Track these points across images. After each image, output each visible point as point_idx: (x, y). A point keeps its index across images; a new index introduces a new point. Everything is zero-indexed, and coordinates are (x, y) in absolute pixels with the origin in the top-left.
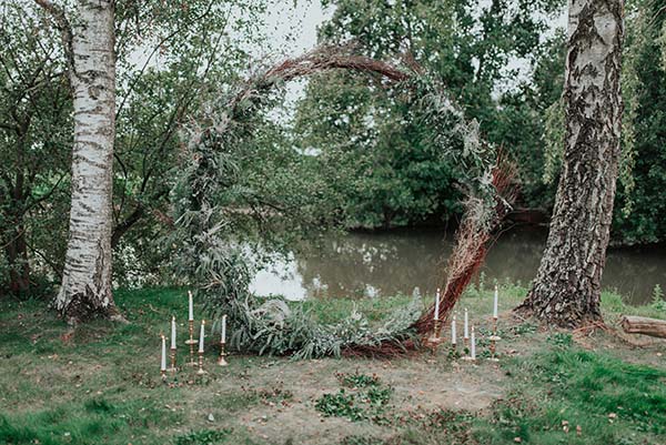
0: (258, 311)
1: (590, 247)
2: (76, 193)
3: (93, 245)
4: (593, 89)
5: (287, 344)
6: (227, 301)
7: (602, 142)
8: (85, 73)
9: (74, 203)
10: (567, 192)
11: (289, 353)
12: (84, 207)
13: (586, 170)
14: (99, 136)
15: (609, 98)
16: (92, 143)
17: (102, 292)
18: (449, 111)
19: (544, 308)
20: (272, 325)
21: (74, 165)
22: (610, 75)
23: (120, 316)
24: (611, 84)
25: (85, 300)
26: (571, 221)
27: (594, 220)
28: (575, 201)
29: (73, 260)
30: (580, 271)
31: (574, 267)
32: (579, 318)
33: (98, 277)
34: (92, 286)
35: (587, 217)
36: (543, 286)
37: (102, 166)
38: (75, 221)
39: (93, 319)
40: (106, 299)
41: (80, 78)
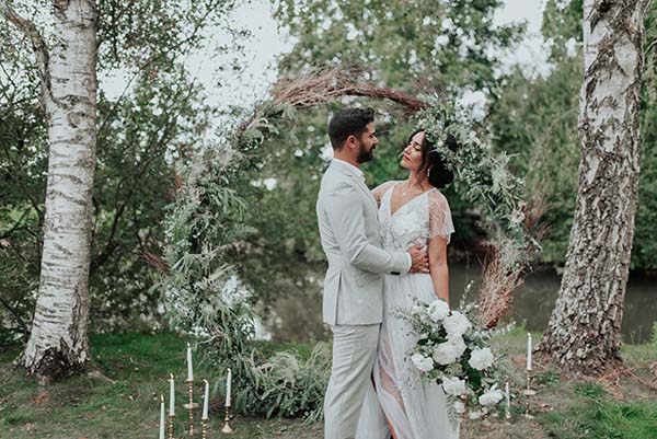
0: (265, 366)
1: (611, 287)
2: (50, 233)
3: (69, 291)
4: (613, 122)
5: (298, 404)
6: (230, 356)
7: (622, 177)
8: (64, 98)
9: (48, 244)
10: (585, 230)
11: (300, 414)
12: (60, 248)
13: (606, 206)
14: (78, 169)
15: (629, 131)
16: (70, 177)
17: (79, 345)
18: (475, 144)
19: (563, 354)
20: (281, 382)
21: (48, 201)
22: (631, 107)
23: (98, 372)
24: (632, 117)
25: (59, 356)
26: (591, 260)
27: (615, 259)
28: (594, 238)
29: (46, 309)
30: (601, 313)
31: (595, 310)
32: (603, 364)
33: (74, 328)
34: (68, 339)
35: (607, 257)
36: (561, 331)
37: (81, 203)
38: (49, 264)
39: (69, 377)
40: (84, 354)
41: (58, 104)
